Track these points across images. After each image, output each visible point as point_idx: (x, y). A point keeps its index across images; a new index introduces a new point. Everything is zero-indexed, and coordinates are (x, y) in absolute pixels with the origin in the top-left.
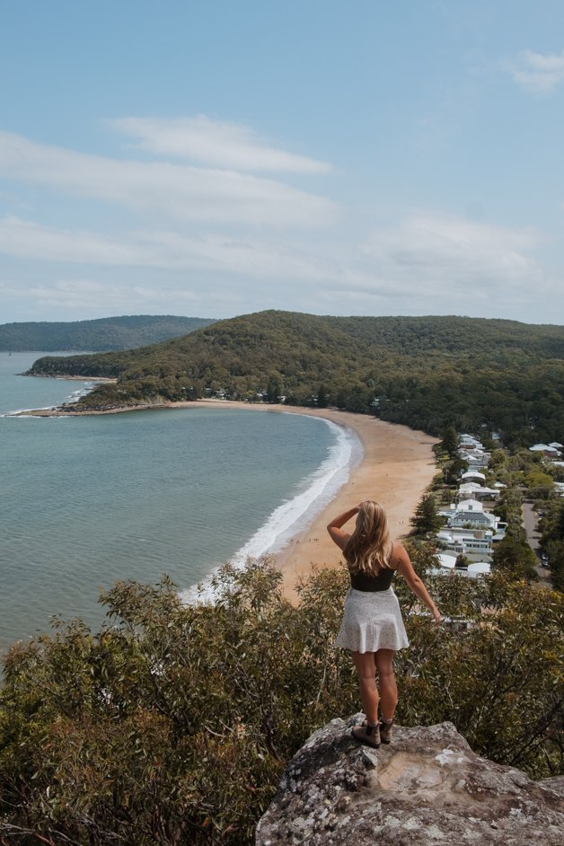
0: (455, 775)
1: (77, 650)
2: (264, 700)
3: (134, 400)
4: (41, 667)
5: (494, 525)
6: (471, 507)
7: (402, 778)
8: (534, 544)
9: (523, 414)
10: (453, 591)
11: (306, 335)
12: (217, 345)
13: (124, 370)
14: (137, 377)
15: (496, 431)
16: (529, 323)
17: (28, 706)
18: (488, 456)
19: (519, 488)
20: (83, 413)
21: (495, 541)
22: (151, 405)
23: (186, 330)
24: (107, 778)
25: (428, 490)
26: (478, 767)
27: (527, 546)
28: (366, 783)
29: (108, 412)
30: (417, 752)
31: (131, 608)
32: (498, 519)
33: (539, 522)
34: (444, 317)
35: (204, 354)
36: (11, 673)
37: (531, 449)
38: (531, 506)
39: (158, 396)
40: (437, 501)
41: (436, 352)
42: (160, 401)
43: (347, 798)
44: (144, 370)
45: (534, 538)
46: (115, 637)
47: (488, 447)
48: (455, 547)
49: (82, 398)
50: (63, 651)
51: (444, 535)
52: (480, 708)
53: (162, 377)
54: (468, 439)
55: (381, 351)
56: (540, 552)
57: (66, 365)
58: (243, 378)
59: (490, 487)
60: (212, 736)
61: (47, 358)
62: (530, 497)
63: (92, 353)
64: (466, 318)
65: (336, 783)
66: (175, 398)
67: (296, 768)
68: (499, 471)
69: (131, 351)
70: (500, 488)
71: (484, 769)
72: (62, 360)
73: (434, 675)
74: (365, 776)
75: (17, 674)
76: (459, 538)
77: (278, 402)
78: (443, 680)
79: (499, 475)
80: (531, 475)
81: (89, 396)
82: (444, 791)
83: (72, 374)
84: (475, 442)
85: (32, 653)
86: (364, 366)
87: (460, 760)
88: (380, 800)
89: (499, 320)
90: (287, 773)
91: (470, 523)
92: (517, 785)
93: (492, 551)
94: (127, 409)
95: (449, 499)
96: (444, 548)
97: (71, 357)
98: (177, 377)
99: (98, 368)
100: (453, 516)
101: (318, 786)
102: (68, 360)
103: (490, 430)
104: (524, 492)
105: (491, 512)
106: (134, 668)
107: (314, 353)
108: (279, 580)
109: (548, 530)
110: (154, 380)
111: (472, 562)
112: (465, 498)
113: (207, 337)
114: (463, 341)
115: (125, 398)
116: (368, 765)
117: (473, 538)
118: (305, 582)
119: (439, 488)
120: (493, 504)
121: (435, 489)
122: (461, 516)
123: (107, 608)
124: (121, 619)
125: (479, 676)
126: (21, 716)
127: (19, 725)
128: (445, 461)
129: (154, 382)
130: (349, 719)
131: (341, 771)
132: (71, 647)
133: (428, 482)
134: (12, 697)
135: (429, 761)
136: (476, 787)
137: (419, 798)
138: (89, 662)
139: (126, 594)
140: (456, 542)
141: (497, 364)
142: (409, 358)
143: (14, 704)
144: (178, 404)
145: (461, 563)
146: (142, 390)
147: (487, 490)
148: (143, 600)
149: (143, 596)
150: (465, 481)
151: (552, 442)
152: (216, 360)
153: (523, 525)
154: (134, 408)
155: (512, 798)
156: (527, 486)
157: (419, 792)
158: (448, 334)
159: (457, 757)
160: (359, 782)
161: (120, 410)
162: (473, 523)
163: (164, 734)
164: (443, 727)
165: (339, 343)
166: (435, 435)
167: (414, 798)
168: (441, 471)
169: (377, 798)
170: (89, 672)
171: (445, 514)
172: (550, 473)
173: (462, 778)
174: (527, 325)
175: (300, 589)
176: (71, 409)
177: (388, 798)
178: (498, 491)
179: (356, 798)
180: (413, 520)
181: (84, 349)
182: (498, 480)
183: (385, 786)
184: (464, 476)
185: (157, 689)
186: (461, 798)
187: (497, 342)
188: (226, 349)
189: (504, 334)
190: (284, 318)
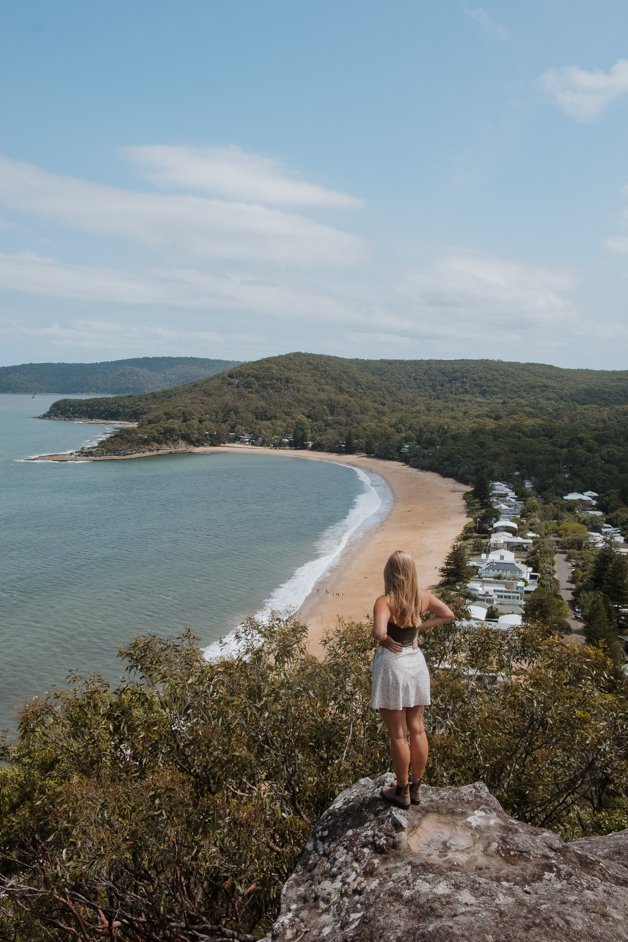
0: (487, 838)
1: (95, 706)
2: (288, 758)
3: (155, 445)
4: (57, 724)
5: (526, 576)
6: (502, 557)
7: (432, 841)
8: (567, 596)
9: (557, 461)
10: (484, 646)
11: (334, 379)
12: (242, 389)
13: (145, 413)
14: (159, 420)
15: (529, 479)
16: (565, 367)
17: (43, 763)
18: (520, 505)
19: (552, 538)
20: (101, 458)
21: (527, 592)
22: (173, 450)
23: (209, 373)
24: (125, 840)
25: (458, 540)
26: (510, 830)
27: (560, 597)
28: (395, 846)
29: (128, 457)
30: (448, 813)
31: (151, 663)
32: (531, 569)
33: (573, 573)
34: (476, 361)
35: (228, 398)
36: (26, 731)
37: (565, 498)
38: (565, 556)
39: (180, 441)
40: (468, 551)
41: (468, 397)
42: (182, 446)
43: (376, 861)
44: (166, 414)
45: (567, 589)
46: (133, 694)
47: (521, 496)
48: (485, 598)
49: (101, 443)
50: (80, 706)
51: (475, 586)
52: (511, 765)
53: (185, 421)
54: (500, 487)
55: (411, 396)
56: (573, 604)
57: (84, 408)
58: (268, 423)
59: (522, 536)
60: (234, 795)
61: (65, 400)
62: (563, 547)
63: (111, 396)
64: (500, 362)
65: (364, 846)
66: (198, 443)
67: (323, 830)
68: (532, 520)
69: (152, 393)
70: (532, 538)
71: (517, 831)
72: (80, 403)
73: (464, 732)
74: (394, 838)
75: (33, 731)
76: (490, 588)
77: (304, 447)
78: (473, 737)
79: (531, 525)
80: (565, 524)
81: (108, 440)
82: (476, 854)
83: (91, 418)
84: (507, 490)
85: (48, 710)
86: (393, 411)
87: (492, 822)
88: (410, 863)
89: (533, 364)
90: (314, 835)
91: (500, 573)
92: (551, 848)
93: (524, 603)
94: (148, 454)
95: (481, 549)
96: (474, 599)
97: (90, 400)
98: (200, 421)
99: (118, 411)
100: (484, 566)
101: (346, 848)
102: (87, 403)
103: (523, 477)
104: (557, 542)
105: (523, 563)
106: (154, 724)
107: (342, 398)
108: (304, 634)
109: (581, 581)
110: (176, 424)
111: (503, 614)
112: (496, 547)
113: (232, 380)
114: (496, 386)
115: (146, 442)
116: (398, 826)
117: (504, 589)
118: (331, 636)
119: (470, 537)
120: (525, 554)
121: (465, 538)
122: (493, 566)
123: (126, 662)
124: (141, 674)
125: (510, 733)
126: (37, 774)
127: (34, 783)
128: (477, 510)
129: (176, 427)
130: (378, 779)
131: (370, 833)
132: (89, 703)
133: (459, 531)
134: (28, 754)
135: (460, 823)
136: (509, 851)
137: (449, 861)
138: (108, 718)
139: (147, 647)
140: (487, 593)
141: (531, 410)
142: (440, 404)
143: (30, 761)
144: (201, 449)
145: (492, 615)
146: (164, 434)
147: (519, 540)
148: (163, 654)
149: (164, 650)
150: (496, 530)
151: (586, 491)
152: (240, 404)
153: (556, 576)
154: (155, 453)
155: (546, 861)
156: (560, 536)
157: (450, 855)
158: (480, 378)
159: (489, 819)
160: (388, 845)
161: (141, 455)
162: (504, 574)
163: (184, 793)
164: (475, 787)
165: (369, 388)
166: (466, 483)
167: (445, 862)
168: (471, 520)
169: (406, 861)
170: (108, 728)
171: (475, 564)
172: (584, 523)
173: (494, 841)
174: (562, 370)
175: (326, 643)
176: (89, 454)
177: (418, 862)
178: (531, 541)
179: (385, 861)
180: (443, 570)
181: (103, 392)
182: (531, 530)
183: (415, 848)
184: (495, 525)
185: (178, 746)
186: (493, 861)
187: (532, 388)
188: (251, 393)
189: (539, 379)
190: (311, 361)
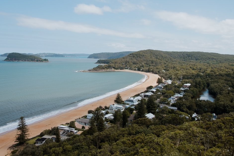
3: (106, 69)
11: (156, 55)
12: (132, 57)
16: (221, 54)
20: (93, 71)
22: (110, 70)
29: (99, 71)
34: (196, 52)
35: (128, 59)
39: (113, 68)
41: (192, 60)
42: (113, 69)
49: (93, 68)
53: (115, 64)
58: (135, 65)
64: (203, 52)
66: (117, 69)
81: (95, 68)
89: (212, 53)
94: (104, 71)
113: (130, 55)
114: (200, 58)
115: (103, 68)
129: (111, 65)
144: (118, 70)
146: (108, 67)
152: (130, 61)
154: (106, 71)
158: (196, 56)
161: (102, 71)
165: (165, 58)
176: (90, 70)
187: (209, 58)
188: (134, 58)
189: (212, 56)
190: (151, 51)
